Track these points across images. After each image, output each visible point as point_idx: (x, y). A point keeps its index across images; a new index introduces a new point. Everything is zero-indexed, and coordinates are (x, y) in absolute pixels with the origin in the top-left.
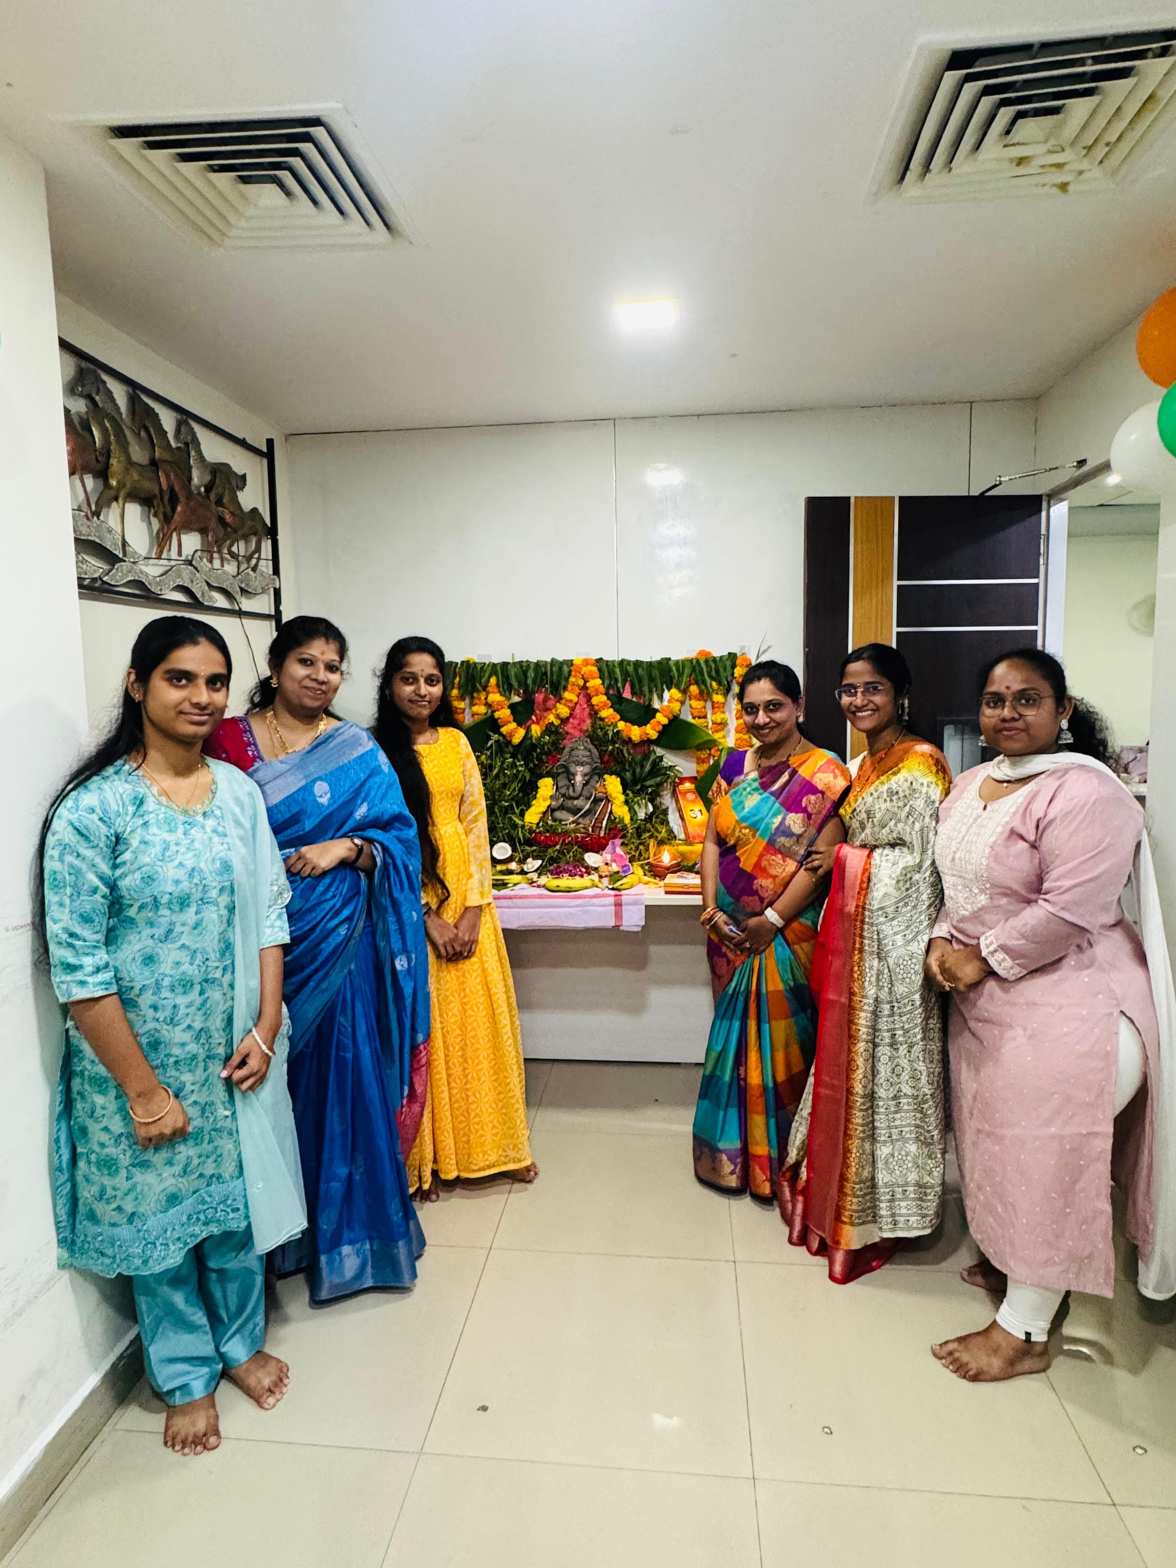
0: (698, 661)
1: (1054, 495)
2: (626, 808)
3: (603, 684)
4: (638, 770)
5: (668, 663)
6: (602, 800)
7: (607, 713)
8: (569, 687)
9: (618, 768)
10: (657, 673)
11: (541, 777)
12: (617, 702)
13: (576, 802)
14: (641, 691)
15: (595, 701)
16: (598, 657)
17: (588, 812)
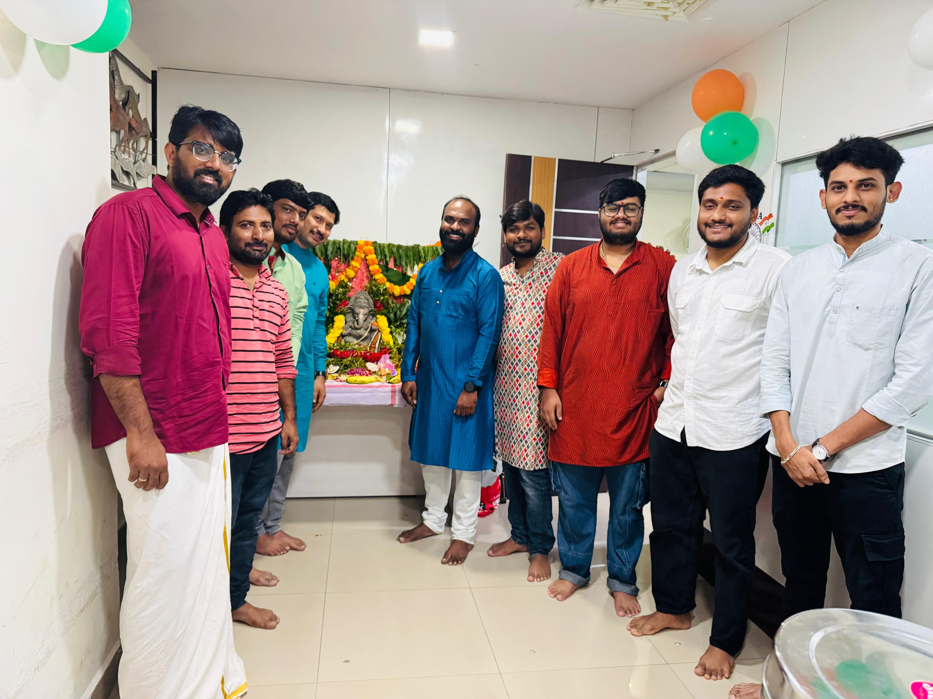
0: (436, 248)
1: (641, 166)
2: (390, 336)
3: (377, 258)
4: (398, 313)
5: (418, 248)
6: (375, 331)
7: (379, 276)
8: (355, 258)
9: (385, 311)
10: (411, 253)
11: (337, 314)
12: (386, 269)
13: (358, 331)
14: (401, 264)
15: (371, 268)
16: (374, 241)
17: (366, 338)
